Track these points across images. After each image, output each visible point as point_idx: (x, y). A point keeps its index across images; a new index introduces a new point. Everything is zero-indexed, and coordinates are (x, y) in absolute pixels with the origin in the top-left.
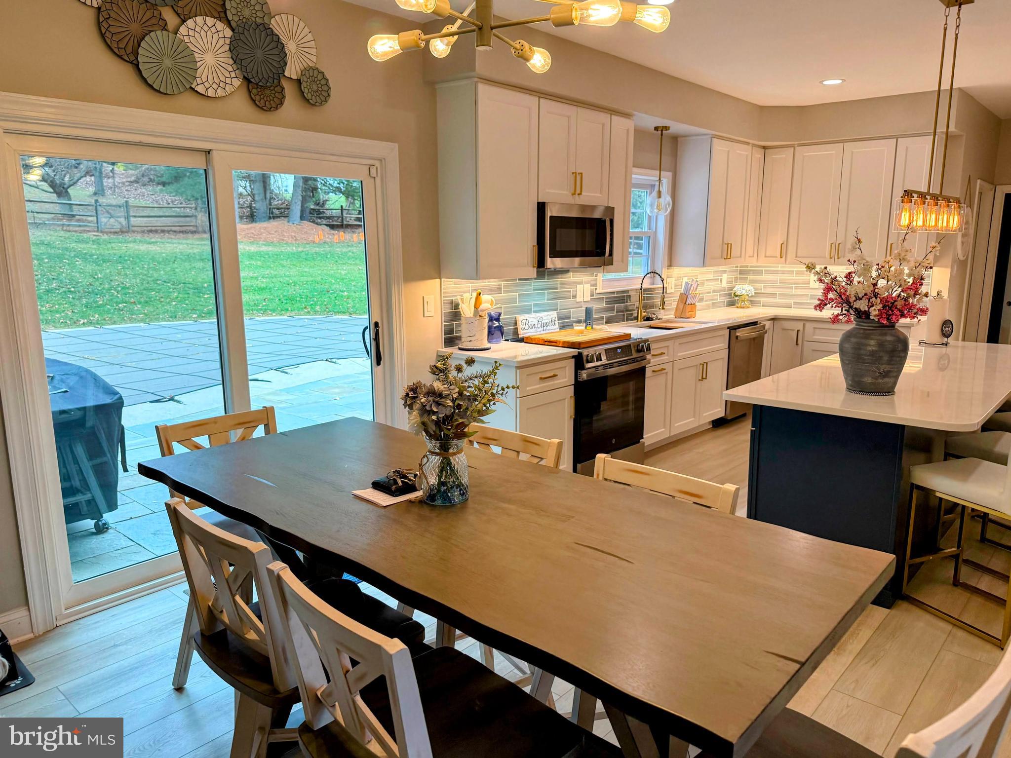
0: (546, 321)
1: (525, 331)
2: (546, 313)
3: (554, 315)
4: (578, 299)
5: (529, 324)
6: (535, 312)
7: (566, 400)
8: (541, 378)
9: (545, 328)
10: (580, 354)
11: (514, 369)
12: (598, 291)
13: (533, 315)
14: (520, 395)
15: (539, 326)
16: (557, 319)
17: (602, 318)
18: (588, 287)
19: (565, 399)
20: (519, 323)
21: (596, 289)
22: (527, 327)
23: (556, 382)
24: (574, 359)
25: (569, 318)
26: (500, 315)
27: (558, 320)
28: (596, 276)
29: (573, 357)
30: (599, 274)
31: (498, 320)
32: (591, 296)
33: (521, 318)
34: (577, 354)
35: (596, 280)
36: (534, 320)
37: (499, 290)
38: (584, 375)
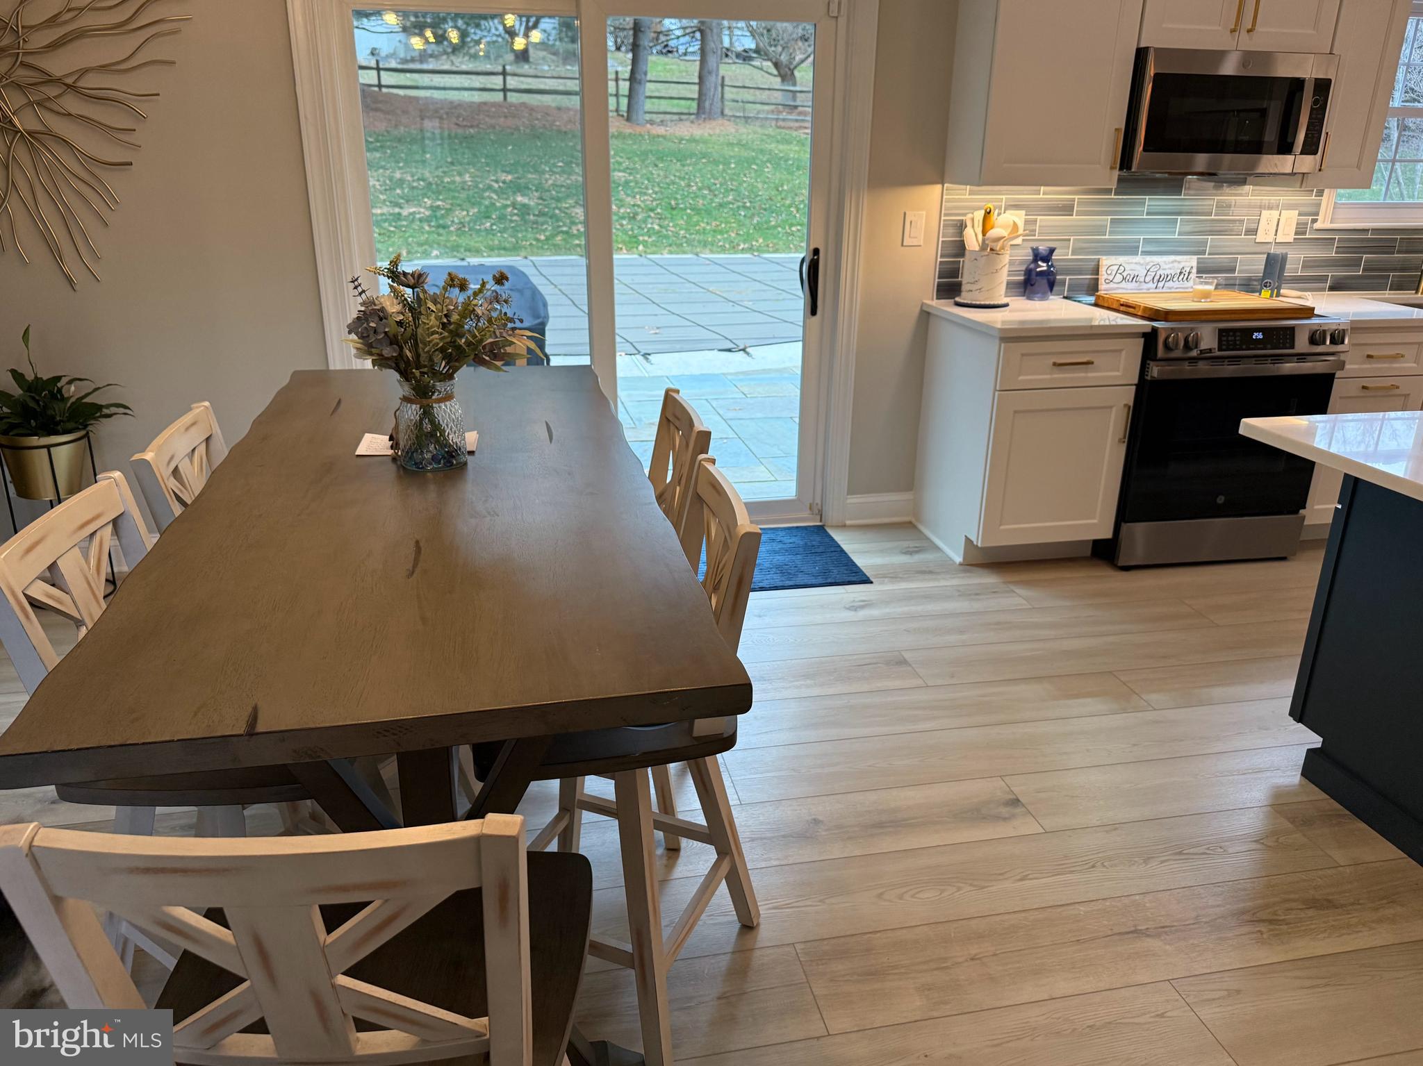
0: (1168, 272)
1: (1112, 285)
2: (1172, 258)
3: (1191, 262)
4: (1260, 237)
5: (1125, 274)
6: (1146, 253)
7: (1114, 409)
8: (1055, 364)
9: (1161, 284)
10: (1155, 331)
11: (997, 341)
12: (1317, 226)
13: (1138, 258)
14: (1000, 386)
15: (1148, 279)
16: (1194, 270)
17: (1323, 279)
18: (1290, 218)
19: (1111, 407)
20: (1102, 270)
21: (1314, 221)
22: (1119, 278)
23: (1090, 375)
24: (1143, 340)
25: (1233, 270)
26: (1052, 251)
27: (1198, 272)
28: (1320, 193)
29: (1145, 335)
30: (1326, 191)
31: (1047, 258)
32: (1296, 233)
33: (1106, 261)
34: (1149, 330)
35: (1319, 205)
36: (1138, 267)
37: (1067, 209)
38: (1155, 371)
